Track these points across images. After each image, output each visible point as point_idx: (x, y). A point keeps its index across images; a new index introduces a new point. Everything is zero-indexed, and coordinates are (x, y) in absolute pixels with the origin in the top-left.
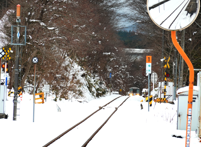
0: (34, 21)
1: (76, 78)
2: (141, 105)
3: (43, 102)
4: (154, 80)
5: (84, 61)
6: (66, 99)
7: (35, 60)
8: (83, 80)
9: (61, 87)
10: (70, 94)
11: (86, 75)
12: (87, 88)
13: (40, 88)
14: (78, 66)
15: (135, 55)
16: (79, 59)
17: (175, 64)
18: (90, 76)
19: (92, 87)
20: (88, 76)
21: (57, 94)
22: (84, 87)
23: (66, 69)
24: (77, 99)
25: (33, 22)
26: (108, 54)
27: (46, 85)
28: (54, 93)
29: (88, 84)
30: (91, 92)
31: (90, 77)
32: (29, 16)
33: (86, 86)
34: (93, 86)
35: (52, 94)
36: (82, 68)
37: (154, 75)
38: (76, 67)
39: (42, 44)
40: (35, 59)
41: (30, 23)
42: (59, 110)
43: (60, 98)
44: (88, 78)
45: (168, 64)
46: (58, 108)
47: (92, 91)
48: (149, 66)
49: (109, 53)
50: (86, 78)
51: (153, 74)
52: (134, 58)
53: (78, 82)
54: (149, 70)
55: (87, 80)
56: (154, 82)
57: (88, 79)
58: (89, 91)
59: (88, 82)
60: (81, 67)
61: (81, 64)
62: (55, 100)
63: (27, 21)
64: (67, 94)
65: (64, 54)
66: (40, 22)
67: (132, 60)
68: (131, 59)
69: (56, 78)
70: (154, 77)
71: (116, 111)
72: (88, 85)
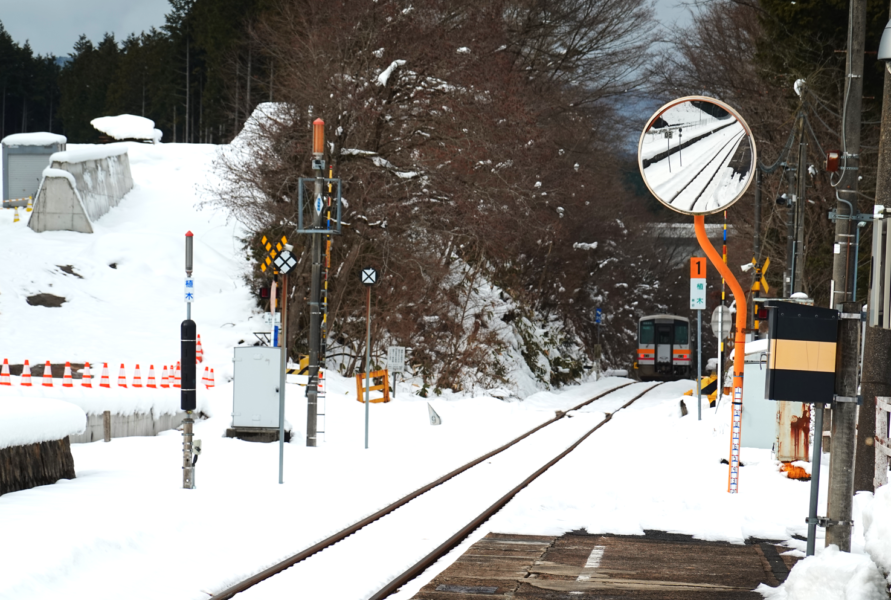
0: (355, 152)
1: (484, 325)
2: (682, 404)
3: (386, 400)
4: (720, 329)
5: (511, 270)
6: (455, 391)
7: (369, 276)
8: (507, 333)
9: (438, 353)
10: (469, 376)
11: (519, 315)
12: (522, 359)
13: (374, 358)
14: (492, 288)
15: (689, 245)
16: (495, 264)
18: (529, 318)
19: (536, 354)
20: (524, 319)
21: (426, 376)
22: (512, 353)
23: (452, 296)
25: (351, 155)
26: (591, 248)
27: (393, 348)
28: (417, 373)
29: (522, 343)
30: (533, 370)
31: (529, 323)
32: (340, 137)
33: (519, 352)
34: (541, 350)
35: (411, 376)
36: (506, 295)
37: (720, 315)
38: (487, 290)
39: (381, 223)
41: (343, 160)
42: (436, 419)
43: (437, 387)
44: (525, 325)
45: (763, 280)
46: (432, 414)
47: (539, 368)
48: (700, 286)
49: (592, 242)
50: (517, 326)
51: (718, 312)
52: (684, 255)
53: (492, 339)
54: (700, 300)
55: (521, 332)
56: (720, 334)
57: (523, 327)
58: (527, 368)
59: (524, 338)
60: (500, 291)
61: (500, 279)
62: (423, 394)
63: (334, 154)
64: (459, 377)
65: (448, 250)
66: (372, 155)
67: (677, 264)
68: (673, 261)
69: (422, 325)
70: (720, 320)
71: (606, 421)
72: (524, 348)
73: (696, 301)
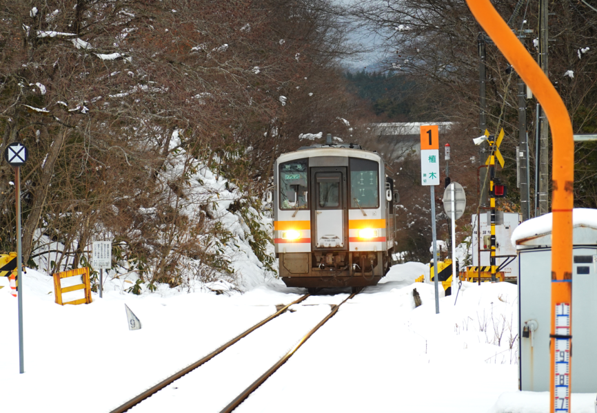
0: (53, 34)
1: (209, 216)
2: (415, 293)
3: (88, 300)
4: (453, 209)
5: (239, 163)
6: (172, 285)
7: (17, 154)
8: (231, 222)
9: (157, 246)
10: (189, 268)
11: (244, 204)
12: (249, 249)
13: (86, 254)
14: (217, 179)
15: (408, 141)
16: (221, 155)
17: (522, 154)
18: (257, 208)
19: (264, 243)
20: (251, 209)
21: (141, 271)
22: (239, 243)
23: (176, 188)
24: (208, 284)
25: (48, 37)
26: (316, 138)
27: (100, 242)
28: (132, 268)
29: (250, 233)
30: (261, 259)
31: (256, 213)
32: (35, 18)
33: (246, 241)
34: (269, 239)
35: (126, 271)
36: (231, 185)
37: (453, 193)
38: (213, 180)
39: (81, 109)
40: (17, 148)
41: (41, 43)
42: (135, 323)
43: (152, 282)
44: (252, 215)
45: (498, 154)
46: (131, 317)
47: (267, 256)
48: (432, 159)
49: (317, 133)
50: (243, 216)
51: (450, 190)
52: (404, 149)
53: (218, 230)
54: (433, 174)
55: (247, 221)
56: (453, 214)
57: (249, 215)
58: (254, 257)
59: (251, 227)
60: (226, 181)
61: (228, 171)
62: (136, 290)
63: (30, 36)
64: (177, 270)
65: (165, 140)
66: (71, 37)
67: (398, 157)
68: (395, 155)
69: (140, 218)
70: (453, 199)
71: (331, 316)
72: (251, 237)
73: (428, 175)
